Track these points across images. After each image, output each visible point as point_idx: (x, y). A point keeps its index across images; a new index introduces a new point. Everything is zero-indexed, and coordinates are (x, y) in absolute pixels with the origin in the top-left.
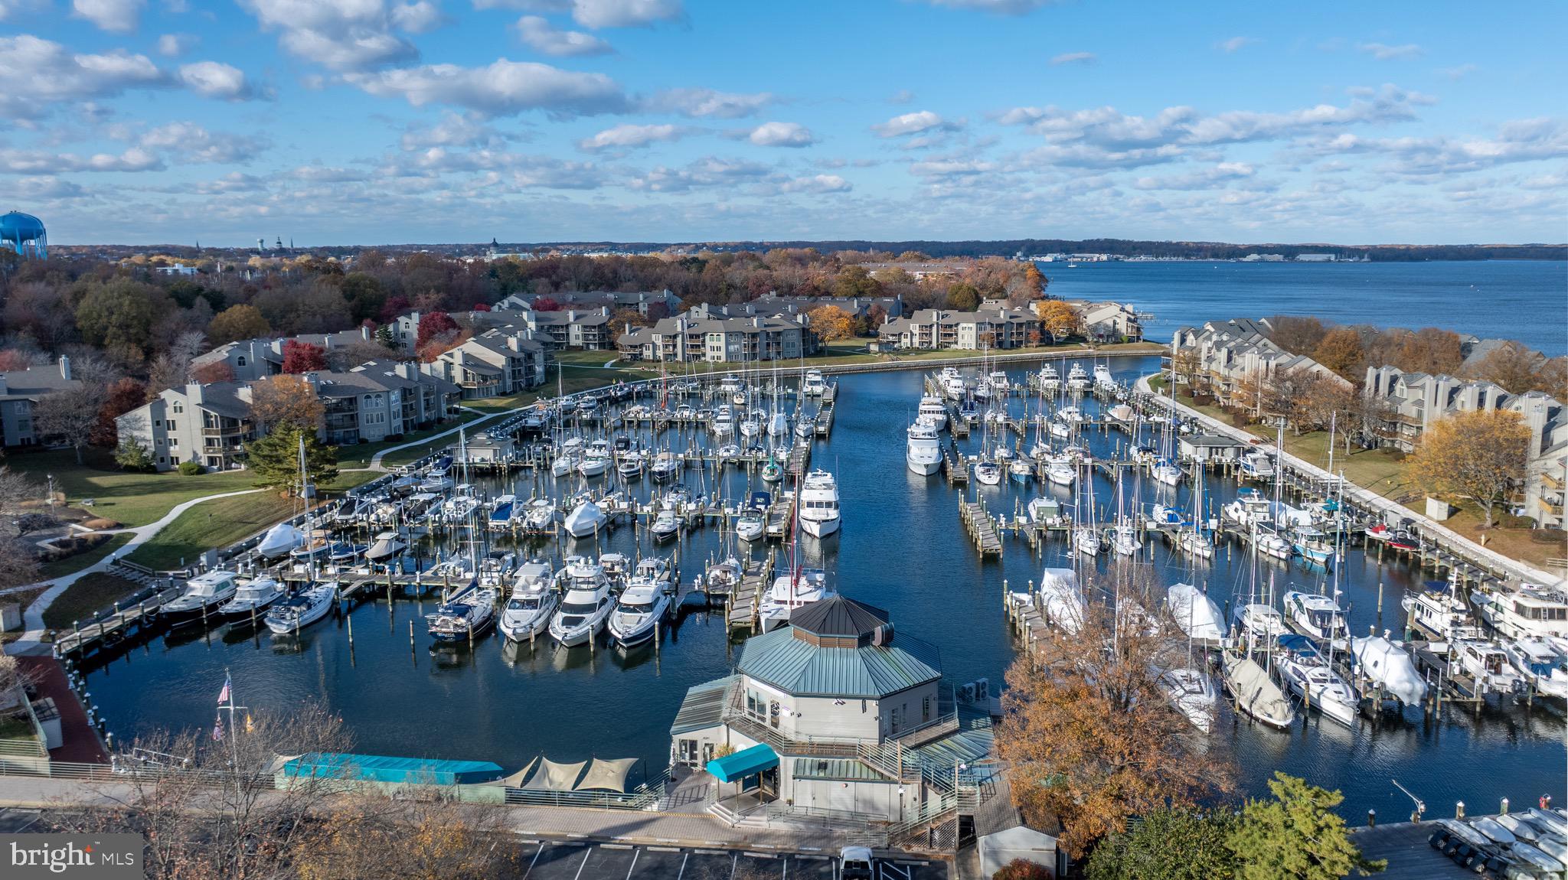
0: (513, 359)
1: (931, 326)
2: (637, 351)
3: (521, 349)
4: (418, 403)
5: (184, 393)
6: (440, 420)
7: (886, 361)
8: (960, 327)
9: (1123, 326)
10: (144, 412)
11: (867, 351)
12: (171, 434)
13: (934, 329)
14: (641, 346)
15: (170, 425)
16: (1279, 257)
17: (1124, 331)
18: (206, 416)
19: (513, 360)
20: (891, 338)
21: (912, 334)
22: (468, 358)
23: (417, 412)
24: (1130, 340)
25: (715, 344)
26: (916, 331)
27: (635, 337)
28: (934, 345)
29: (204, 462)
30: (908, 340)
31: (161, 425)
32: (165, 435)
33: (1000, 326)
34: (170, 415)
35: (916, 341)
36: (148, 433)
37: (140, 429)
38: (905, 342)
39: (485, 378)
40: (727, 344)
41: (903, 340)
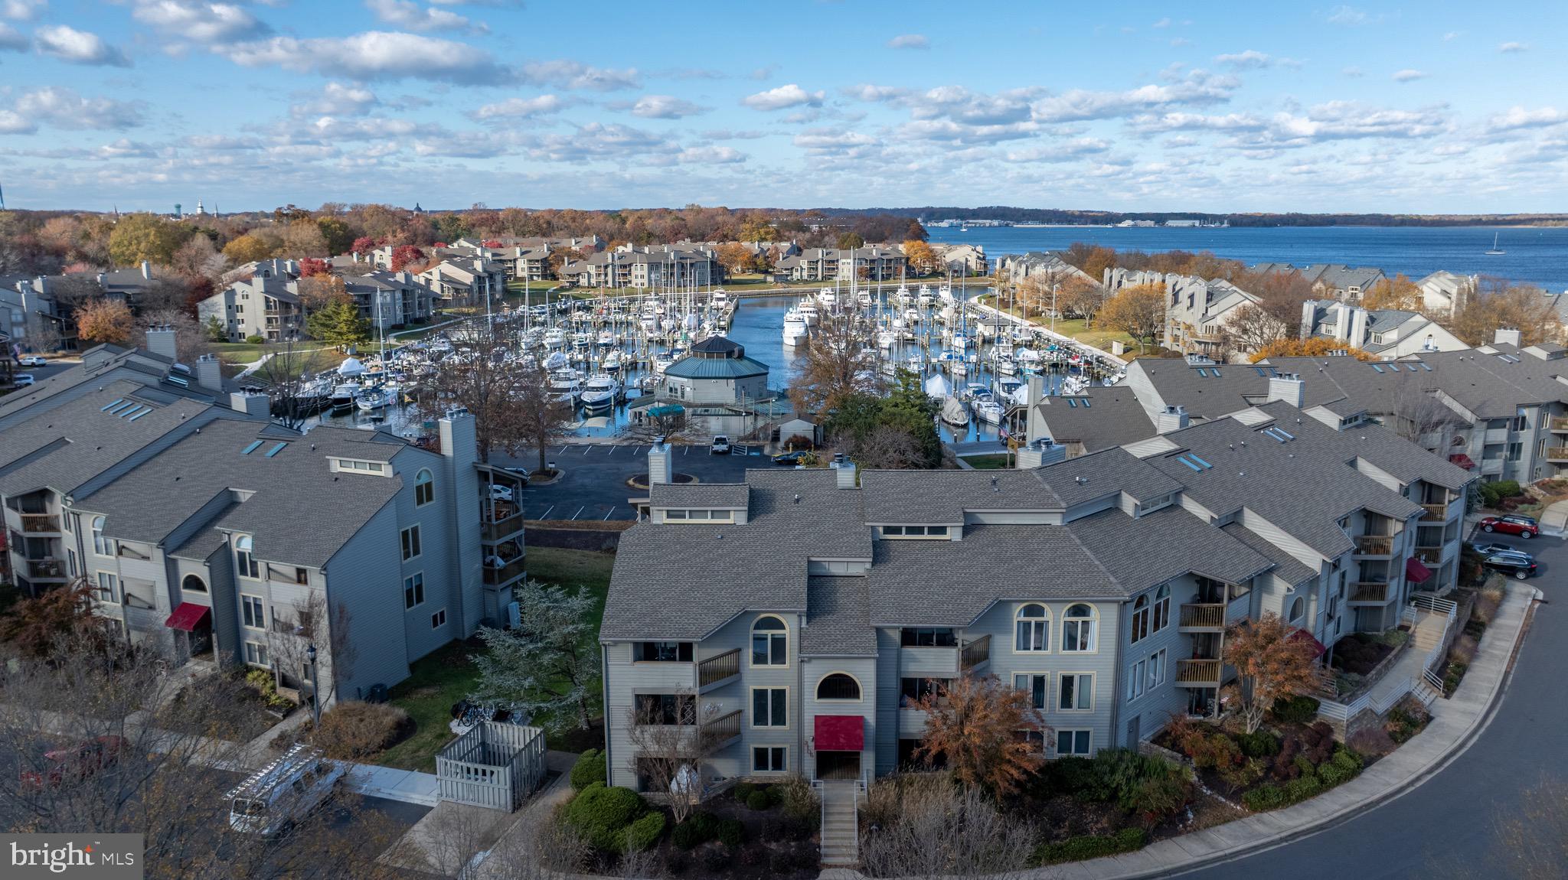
0: (479, 277)
1: (817, 262)
2: (575, 279)
3: (485, 270)
4: (413, 303)
5: (251, 284)
6: (429, 318)
7: (780, 288)
8: (840, 262)
9: (973, 264)
10: (219, 299)
11: (764, 282)
12: (239, 316)
13: (820, 263)
14: (578, 275)
15: (240, 309)
16: (1150, 223)
17: (973, 267)
18: (267, 300)
19: (479, 279)
20: (785, 272)
21: (802, 269)
22: (443, 277)
23: (413, 310)
24: (979, 274)
25: (639, 273)
26: (805, 266)
27: (574, 268)
28: (820, 277)
29: (265, 336)
30: (798, 274)
31: (232, 308)
32: (235, 316)
33: (873, 261)
34: (239, 301)
35: (805, 274)
36: (222, 315)
37: (216, 311)
38: (796, 275)
39: (457, 290)
40: (649, 274)
41: (795, 273)
